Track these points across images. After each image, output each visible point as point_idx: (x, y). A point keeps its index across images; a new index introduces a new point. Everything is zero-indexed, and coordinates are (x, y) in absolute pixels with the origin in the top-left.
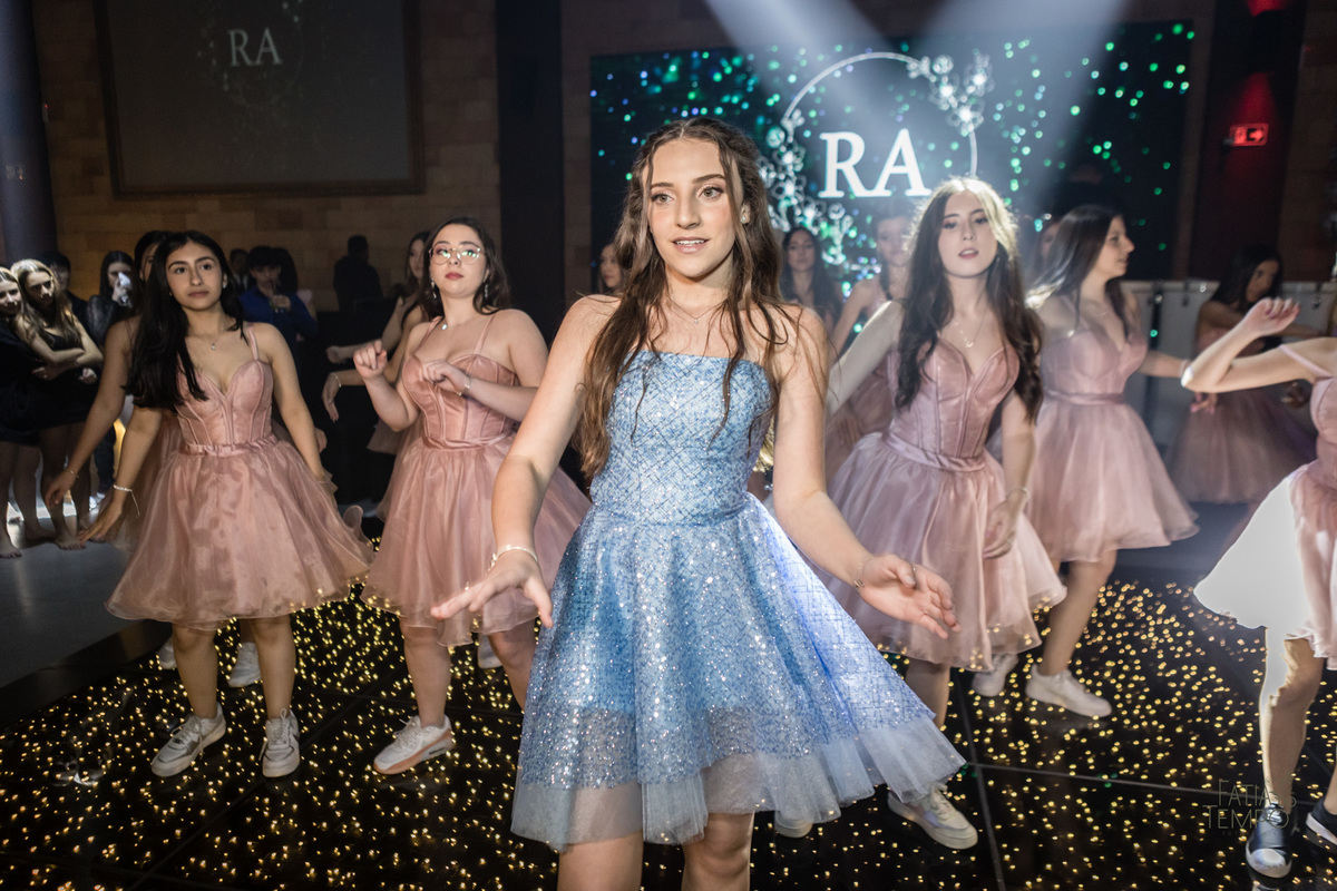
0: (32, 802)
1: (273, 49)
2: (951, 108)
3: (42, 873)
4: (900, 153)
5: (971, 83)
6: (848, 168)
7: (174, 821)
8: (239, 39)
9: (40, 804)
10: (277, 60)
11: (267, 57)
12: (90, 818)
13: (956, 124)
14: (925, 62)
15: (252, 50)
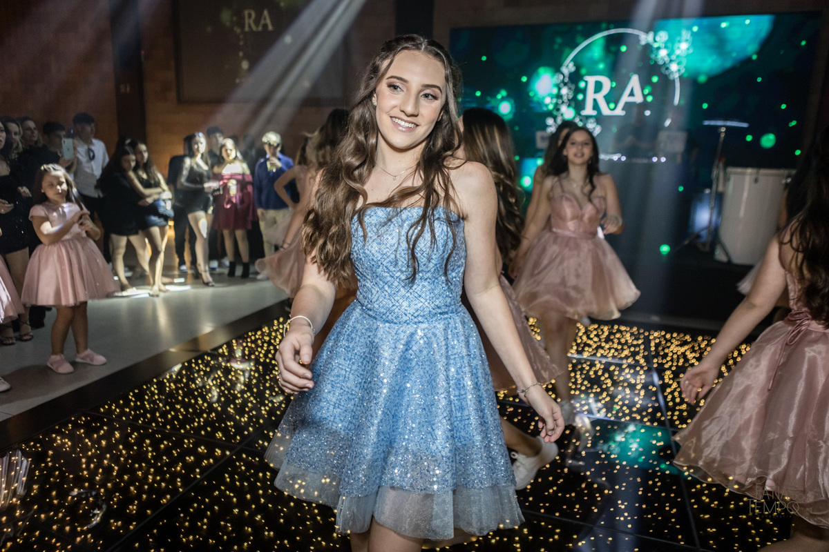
0: (177, 411)
1: (268, 21)
2: (665, 63)
3: (189, 442)
4: (632, 90)
5: (679, 48)
6: (600, 97)
7: (248, 424)
8: (250, 16)
9: (181, 412)
10: (270, 28)
11: (265, 26)
12: (206, 420)
13: (667, 73)
14: (651, 35)
15: (257, 22)
